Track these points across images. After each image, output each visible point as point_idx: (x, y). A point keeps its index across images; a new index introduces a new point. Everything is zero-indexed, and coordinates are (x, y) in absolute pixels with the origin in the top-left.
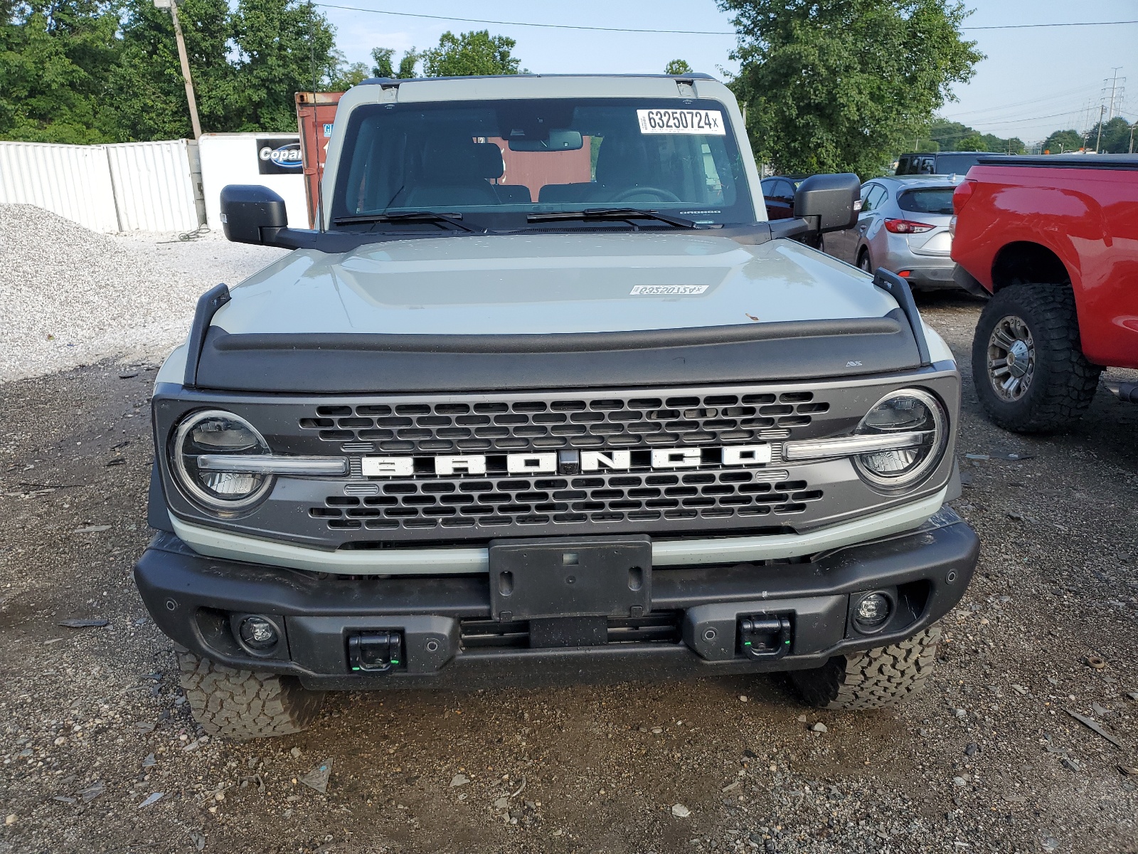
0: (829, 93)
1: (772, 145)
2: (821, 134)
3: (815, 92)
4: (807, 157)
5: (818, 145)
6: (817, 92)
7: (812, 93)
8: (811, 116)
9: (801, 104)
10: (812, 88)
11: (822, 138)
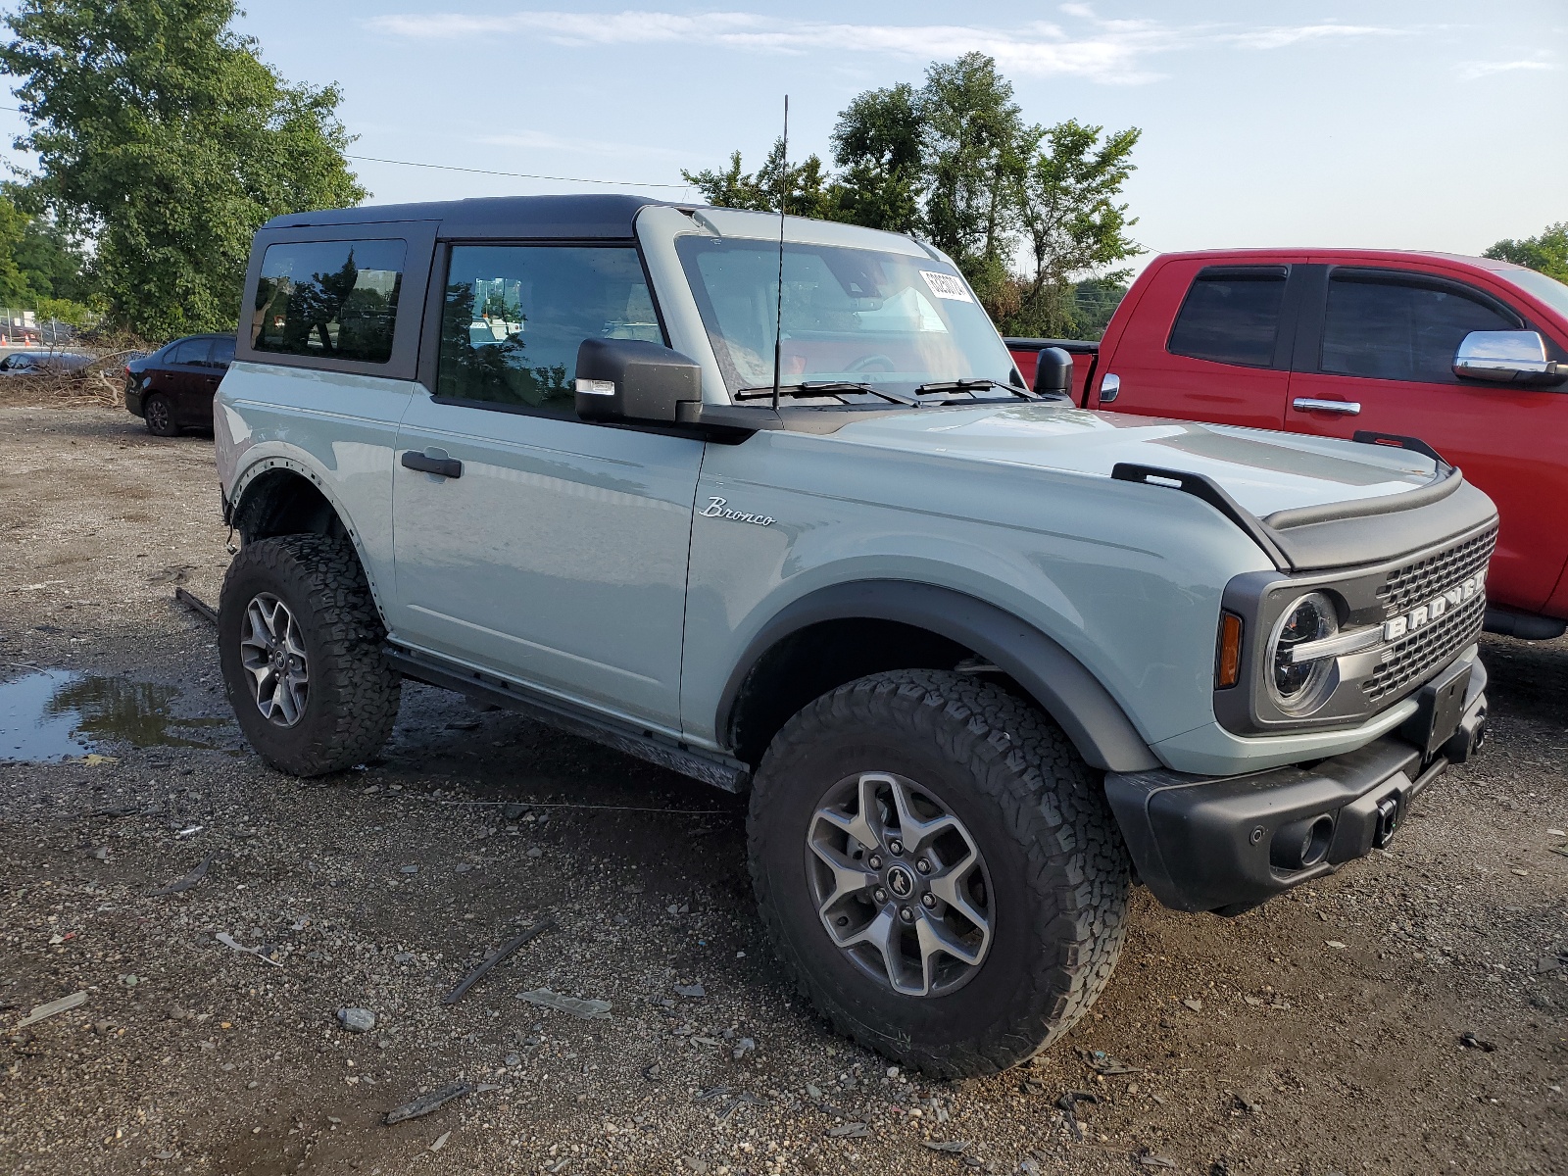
0: (196, 219)
1: (112, 286)
2: (188, 276)
3: (172, 215)
4: (168, 307)
5: (187, 292)
6: (176, 216)
7: (168, 216)
8: (170, 248)
9: (152, 230)
10: (167, 208)
11: (193, 281)
